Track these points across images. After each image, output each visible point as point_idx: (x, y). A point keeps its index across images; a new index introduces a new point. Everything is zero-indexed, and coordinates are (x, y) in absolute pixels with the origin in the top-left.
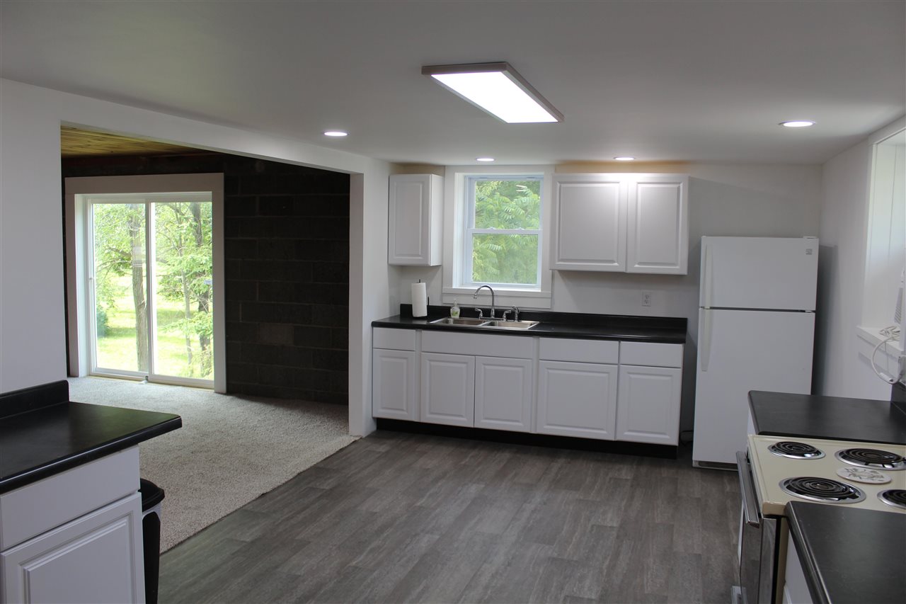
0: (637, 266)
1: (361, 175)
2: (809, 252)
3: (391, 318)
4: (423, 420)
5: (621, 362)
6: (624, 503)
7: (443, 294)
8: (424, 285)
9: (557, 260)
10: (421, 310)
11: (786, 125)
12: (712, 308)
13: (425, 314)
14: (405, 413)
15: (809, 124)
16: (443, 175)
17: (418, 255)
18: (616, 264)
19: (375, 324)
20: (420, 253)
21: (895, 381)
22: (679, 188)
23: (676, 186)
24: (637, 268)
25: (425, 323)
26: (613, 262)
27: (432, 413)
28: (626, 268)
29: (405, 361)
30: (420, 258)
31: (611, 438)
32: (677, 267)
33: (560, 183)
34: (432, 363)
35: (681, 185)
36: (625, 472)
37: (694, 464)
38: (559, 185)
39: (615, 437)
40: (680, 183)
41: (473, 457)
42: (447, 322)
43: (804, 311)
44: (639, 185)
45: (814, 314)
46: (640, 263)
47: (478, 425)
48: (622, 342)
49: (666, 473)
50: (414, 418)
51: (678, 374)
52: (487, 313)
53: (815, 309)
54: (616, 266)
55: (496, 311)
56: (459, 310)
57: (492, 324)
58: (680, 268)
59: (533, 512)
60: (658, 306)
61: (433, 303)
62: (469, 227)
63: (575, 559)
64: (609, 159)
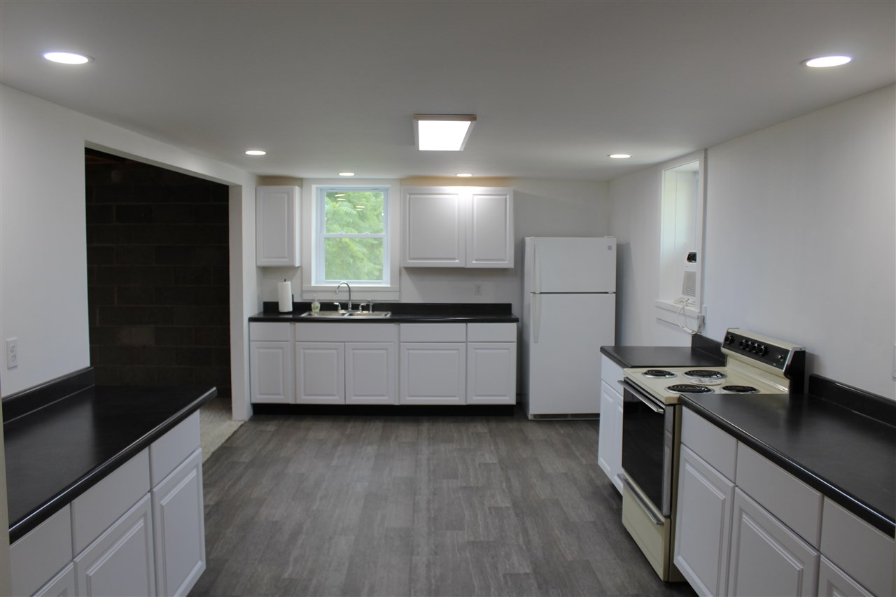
0: (474, 262)
1: (240, 187)
2: (610, 248)
3: (259, 314)
4: (299, 402)
5: (469, 340)
6: (493, 448)
7: (302, 292)
8: (289, 283)
9: (408, 258)
10: (287, 306)
11: (612, 156)
12: (541, 293)
13: (291, 309)
14: (282, 397)
15: (628, 156)
16: (301, 186)
17: (284, 258)
18: (457, 261)
19: (252, 320)
20: (286, 256)
21: (694, 333)
22: (506, 199)
23: (504, 197)
24: (474, 264)
25: (291, 316)
26: (454, 259)
27: (306, 395)
28: (466, 263)
29: (280, 351)
30: (286, 260)
31: (462, 403)
32: (507, 262)
33: (410, 194)
34: (306, 351)
35: (508, 197)
36: (480, 428)
37: (530, 417)
38: (408, 196)
39: (466, 402)
40: (506, 195)
41: (352, 428)
42: (310, 315)
43: (607, 293)
44: (475, 196)
45: (614, 295)
46: (476, 260)
47: (349, 402)
48: (469, 324)
49: (511, 425)
50: (291, 401)
51: (514, 347)
52: (344, 306)
53: (615, 291)
54: (457, 263)
55: (353, 305)
56: (319, 305)
57: (351, 315)
58: (508, 263)
59: (429, 460)
60: (488, 294)
61: (297, 300)
62: (321, 232)
63: (480, 485)
64: (452, 175)
